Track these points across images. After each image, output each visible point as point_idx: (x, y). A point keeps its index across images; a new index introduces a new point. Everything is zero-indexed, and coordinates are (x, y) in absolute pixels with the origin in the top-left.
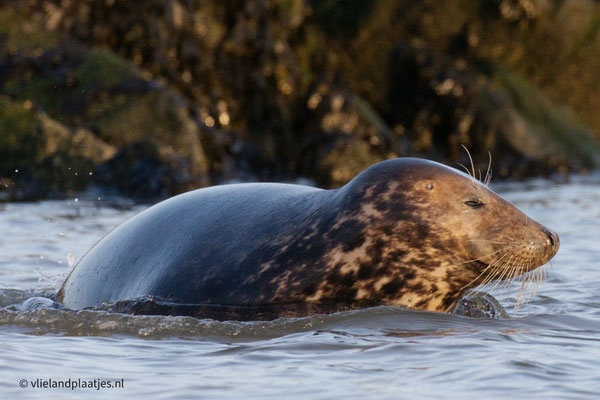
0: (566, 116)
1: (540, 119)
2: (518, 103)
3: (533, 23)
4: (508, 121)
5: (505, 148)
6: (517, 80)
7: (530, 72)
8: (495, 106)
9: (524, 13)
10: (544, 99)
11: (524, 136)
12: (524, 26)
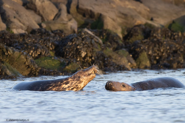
0: (15, 70)
1: (11, 70)
2: (8, 68)
3: (10, 55)
4: (7, 70)
5: (6, 74)
6: (8, 64)
7: (10, 63)
8: (5, 68)
9: (9, 54)
10: (12, 67)
11: (9, 72)
12: (9, 56)
